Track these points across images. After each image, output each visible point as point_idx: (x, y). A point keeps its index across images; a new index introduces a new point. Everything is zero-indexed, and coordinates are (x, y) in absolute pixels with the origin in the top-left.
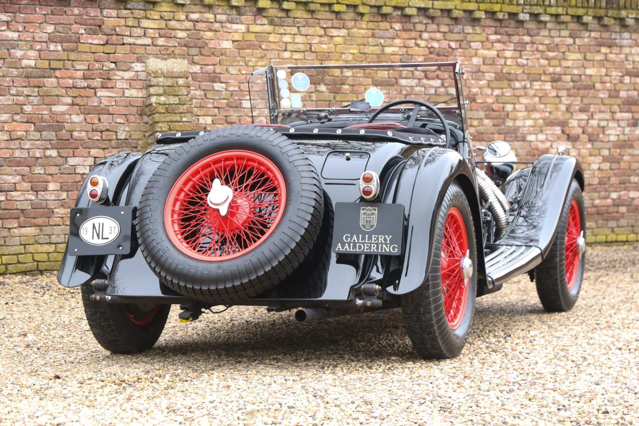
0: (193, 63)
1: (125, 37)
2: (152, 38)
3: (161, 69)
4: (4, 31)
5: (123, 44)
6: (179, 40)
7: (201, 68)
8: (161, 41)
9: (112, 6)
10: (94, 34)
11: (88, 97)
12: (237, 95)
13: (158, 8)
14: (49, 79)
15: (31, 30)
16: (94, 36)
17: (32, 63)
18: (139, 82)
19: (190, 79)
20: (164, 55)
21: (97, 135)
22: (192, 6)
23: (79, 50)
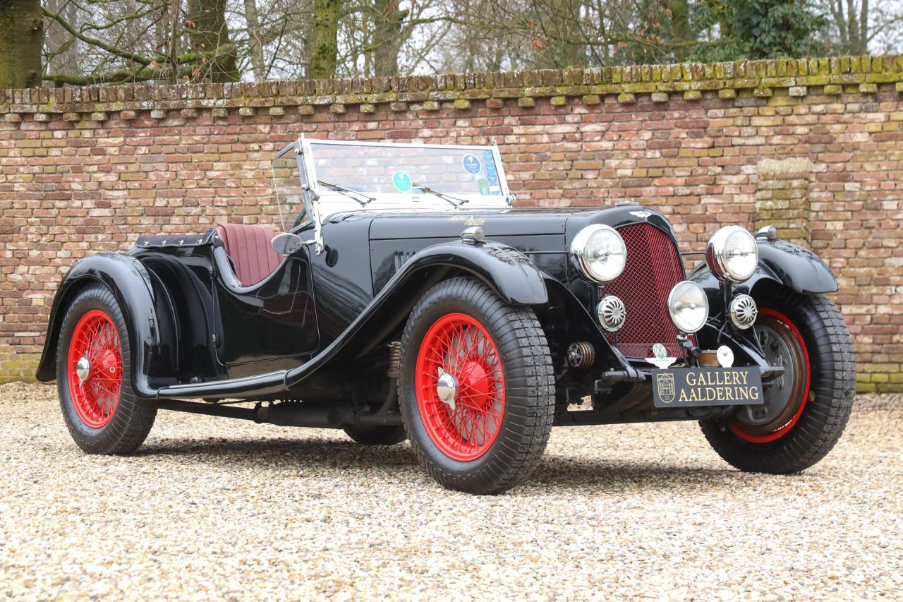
0: (816, 161)
1: (734, 139)
2: (767, 137)
3: (773, 171)
4: (599, 141)
5: (733, 146)
6: (800, 137)
7: (828, 167)
8: (776, 140)
9: (717, 106)
10: (697, 137)
11: (691, 205)
12: (875, 195)
13: (772, 103)
14: (648, 189)
15: (627, 138)
16: (697, 140)
17: (628, 172)
18: (750, 186)
19: (813, 179)
20: (782, 154)
21: (701, 246)
22: (814, 97)
23: (680, 155)
